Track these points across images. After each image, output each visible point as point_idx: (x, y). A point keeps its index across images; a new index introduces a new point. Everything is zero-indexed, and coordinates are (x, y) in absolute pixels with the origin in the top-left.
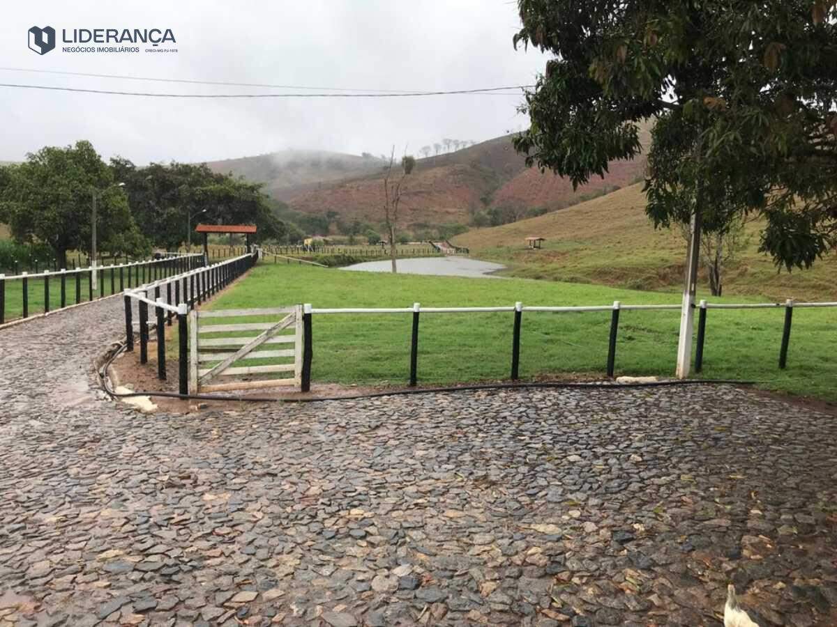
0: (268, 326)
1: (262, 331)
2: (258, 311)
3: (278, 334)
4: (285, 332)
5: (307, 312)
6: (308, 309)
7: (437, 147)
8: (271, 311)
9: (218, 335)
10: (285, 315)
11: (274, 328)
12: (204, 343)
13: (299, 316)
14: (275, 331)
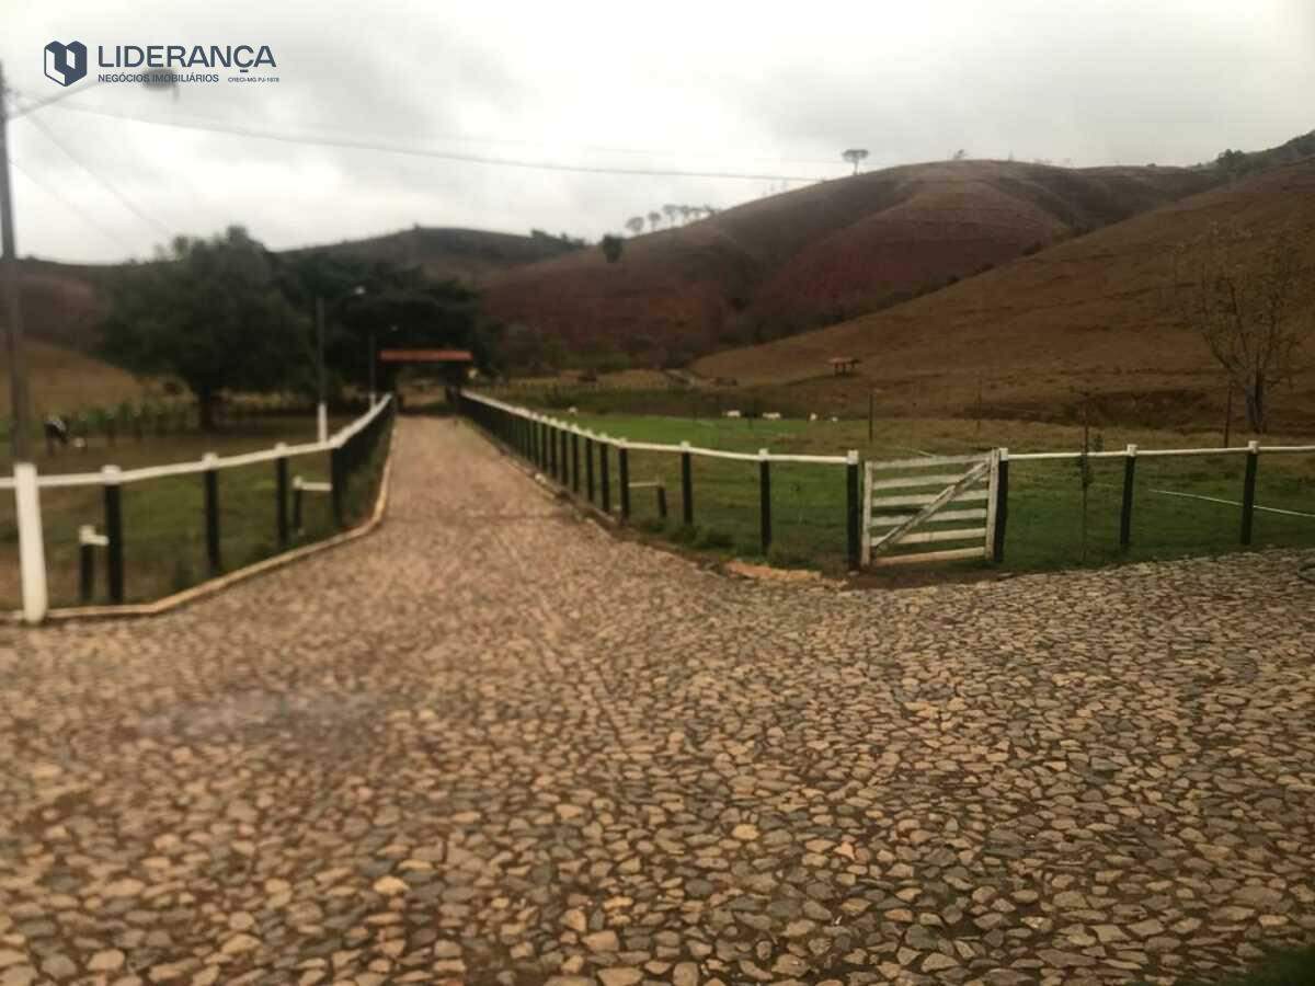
0: (956, 479)
1: (947, 485)
2: (944, 460)
3: (968, 489)
4: (976, 486)
5: (1003, 458)
6: (1005, 454)
7: (654, 217)
8: (961, 459)
9: (898, 492)
10: (977, 463)
11: (963, 482)
12: (880, 503)
13: (995, 463)
14: (964, 486)
